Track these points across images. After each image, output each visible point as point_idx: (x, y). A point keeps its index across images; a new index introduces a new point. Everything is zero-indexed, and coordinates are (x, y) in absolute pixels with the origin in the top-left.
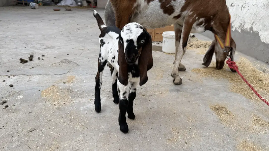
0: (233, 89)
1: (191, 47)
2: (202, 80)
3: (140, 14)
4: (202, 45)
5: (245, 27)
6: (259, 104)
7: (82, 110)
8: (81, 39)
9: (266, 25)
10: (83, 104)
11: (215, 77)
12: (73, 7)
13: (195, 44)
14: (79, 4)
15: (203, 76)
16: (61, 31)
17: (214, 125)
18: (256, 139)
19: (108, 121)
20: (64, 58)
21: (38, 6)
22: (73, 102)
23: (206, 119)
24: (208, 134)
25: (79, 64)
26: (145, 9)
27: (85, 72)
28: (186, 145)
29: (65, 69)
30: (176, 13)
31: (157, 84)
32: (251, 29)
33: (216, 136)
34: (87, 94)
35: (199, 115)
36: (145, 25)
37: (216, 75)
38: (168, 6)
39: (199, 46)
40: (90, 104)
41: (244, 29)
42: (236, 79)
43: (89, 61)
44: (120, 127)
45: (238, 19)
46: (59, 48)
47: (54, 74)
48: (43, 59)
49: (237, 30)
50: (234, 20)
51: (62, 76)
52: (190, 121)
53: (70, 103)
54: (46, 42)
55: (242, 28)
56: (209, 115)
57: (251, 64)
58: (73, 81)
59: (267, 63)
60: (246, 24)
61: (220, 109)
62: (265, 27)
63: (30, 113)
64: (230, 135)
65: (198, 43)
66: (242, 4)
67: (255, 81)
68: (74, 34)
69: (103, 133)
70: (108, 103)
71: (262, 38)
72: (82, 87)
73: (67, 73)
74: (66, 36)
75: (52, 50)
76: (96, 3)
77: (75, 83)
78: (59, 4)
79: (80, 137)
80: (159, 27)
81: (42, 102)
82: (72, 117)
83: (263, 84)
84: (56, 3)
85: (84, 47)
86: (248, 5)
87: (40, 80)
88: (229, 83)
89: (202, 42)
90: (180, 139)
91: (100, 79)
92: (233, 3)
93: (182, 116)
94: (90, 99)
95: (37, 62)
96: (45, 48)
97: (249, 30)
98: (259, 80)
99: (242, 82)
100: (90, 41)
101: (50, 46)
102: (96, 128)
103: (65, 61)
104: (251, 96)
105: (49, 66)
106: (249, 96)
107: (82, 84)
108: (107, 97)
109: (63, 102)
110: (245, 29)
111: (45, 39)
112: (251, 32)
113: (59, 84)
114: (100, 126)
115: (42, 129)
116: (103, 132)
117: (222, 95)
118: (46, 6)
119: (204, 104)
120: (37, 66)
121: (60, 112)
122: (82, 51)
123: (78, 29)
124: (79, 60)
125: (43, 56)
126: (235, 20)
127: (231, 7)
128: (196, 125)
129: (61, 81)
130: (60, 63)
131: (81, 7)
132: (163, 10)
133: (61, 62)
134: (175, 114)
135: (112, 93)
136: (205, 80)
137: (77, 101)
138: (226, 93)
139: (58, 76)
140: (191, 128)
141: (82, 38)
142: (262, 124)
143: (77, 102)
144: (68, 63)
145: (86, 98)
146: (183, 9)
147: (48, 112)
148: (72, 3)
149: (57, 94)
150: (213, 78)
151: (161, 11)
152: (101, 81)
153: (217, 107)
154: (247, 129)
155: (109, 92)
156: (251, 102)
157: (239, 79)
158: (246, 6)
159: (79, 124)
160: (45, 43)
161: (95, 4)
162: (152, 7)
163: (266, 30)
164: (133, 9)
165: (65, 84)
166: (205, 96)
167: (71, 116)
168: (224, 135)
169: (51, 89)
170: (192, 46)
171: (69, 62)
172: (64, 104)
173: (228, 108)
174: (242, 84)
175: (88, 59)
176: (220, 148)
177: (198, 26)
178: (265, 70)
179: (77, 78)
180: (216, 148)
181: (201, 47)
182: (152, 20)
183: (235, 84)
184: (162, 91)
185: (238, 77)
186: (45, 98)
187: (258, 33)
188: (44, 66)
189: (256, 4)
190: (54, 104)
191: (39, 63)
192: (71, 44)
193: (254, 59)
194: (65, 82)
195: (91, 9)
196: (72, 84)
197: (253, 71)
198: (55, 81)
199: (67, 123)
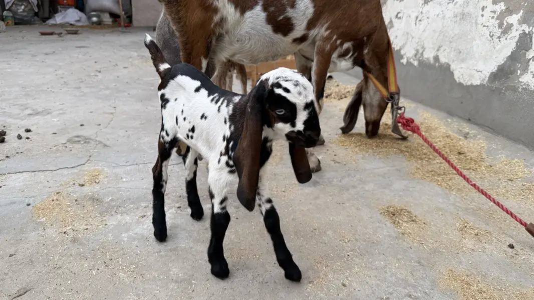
0: (416, 172)
1: (329, 97)
2: (357, 161)
3: (227, 36)
4: (348, 94)
5: (426, 55)
6: (465, 197)
7: (125, 239)
8: (107, 92)
9: (462, 51)
10: (127, 227)
11: (380, 152)
12: (82, 27)
13: (336, 92)
14: (95, 19)
15: (358, 151)
16: (62, 78)
17: (391, 244)
18: (470, 265)
19: (184, 258)
20: (75, 134)
21: (4, 27)
22: (106, 225)
23: (376, 235)
24: (382, 263)
25: (108, 143)
26: (236, 27)
27: (124, 159)
28: (345, 290)
29: (79, 155)
30: (298, 32)
31: (275, 175)
32: (436, 58)
33: (399, 266)
34: (132, 206)
35: (360, 228)
36: (239, 57)
37: (382, 148)
38: (281, 18)
39: (343, 96)
40: (142, 226)
41: (424, 61)
42: (418, 153)
43: (129, 137)
44: (210, 268)
45: (412, 41)
46: (61, 112)
47: (55, 169)
48: (28, 138)
49: (411, 63)
50: (404, 44)
51: (75, 171)
52: (346, 241)
53: (98, 226)
54: (30, 101)
55: (421, 59)
56: (379, 227)
57: (442, 125)
58: (101, 180)
59: (470, 120)
60: (426, 50)
61: (398, 214)
62: (461, 54)
63: (12, 255)
64: (422, 261)
65: (340, 91)
66: (416, 14)
67: (452, 156)
68: (91, 82)
69: (177, 284)
70: (179, 221)
71: (457, 76)
72: (120, 191)
73: (84, 164)
74: (74, 88)
75: (46, 117)
76: (130, 18)
77: (103, 183)
78: (51, 22)
79: (129, 297)
80: (267, 60)
81: (35, 229)
82: (106, 256)
83: (468, 159)
84: (45, 20)
85: (115, 108)
86: (428, 16)
87: (27, 183)
88: (407, 163)
89: (348, 88)
90: (332, 279)
91: (164, 174)
92: (399, 13)
93: (329, 232)
94: (141, 215)
95: (15, 145)
96: (30, 115)
97: (432, 61)
98: (460, 153)
99: (430, 159)
100: (126, 94)
101: (40, 110)
102: (162, 275)
103: (77, 139)
104: (449, 183)
105: (44, 152)
106: (445, 184)
107: (120, 185)
108: (176, 209)
109: (83, 226)
110: (425, 59)
111: (27, 95)
112: (437, 64)
113: (71, 189)
114: (170, 270)
115: (44, 288)
116: (176, 282)
117: (399, 185)
118: (21, 26)
119: (366, 205)
120: (17, 153)
121: (81, 247)
122: (111, 116)
123: (97, 71)
124: (108, 136)
125: (28, 131)
126: (406, 43)
127: (396, 19)
128: (359, 248)
129: (75, 182)
130: (67, 145)
131: (99, 26)
132: (272, 26)
133: (69, 141)
134: (315, 229)
135: (186, 200)
136: (362, 160)
137: (112, 221)
138: (405, 182)
139: (65, 172)
140: (350, 255)
141: (107, 88)
142: (476, 234)
143: (114, 223)
144: (85, 143)
145: (132, 214)
146: (311, 24)
147: (53, 249)
148: (78, 19)
149: (69, 209)
150: (376, 154)
151: (268, 29)
152: (164, 178)
153: (391, 210)
154: (452, 247)
155: (179, 199)
156: (451, 196)
157: (425, 154)
158: (423, 16)
159: (123, 269)
160: (28, 104)
161: (127, 20)
162: (250, 22)
163: (463, 60)
164: (212, 25)
165: (83, 187)
166: (368, 191)
167: (104, 254)
168: (412, 263)
169: (53, 200)
170: (329, 95)
171: (87, 140)
172: (87, 229)
173: (412, 211)
174: (430, 162)
175: (126, 131)
176: (408, 288)
177: (341, 59)
178: (468, 133)
179: (107, 173)
180: (400, 289)
181: (346, 97)
182: (253, 47)
183: (417, 163)
184: (286, 187)
185: (422, 151)
186: (42, 220)
187: (450, 65)
188: (34, 153)
189: (442, 13)
190: (65, 233)
191: (20, 146)
192: (86, 104)
193: (445, 115)
194: (83, 183)
195: (120, 29)
196: (97, 187)
197: (447, 137)
198: (60, 183)
199: (98, 269)
